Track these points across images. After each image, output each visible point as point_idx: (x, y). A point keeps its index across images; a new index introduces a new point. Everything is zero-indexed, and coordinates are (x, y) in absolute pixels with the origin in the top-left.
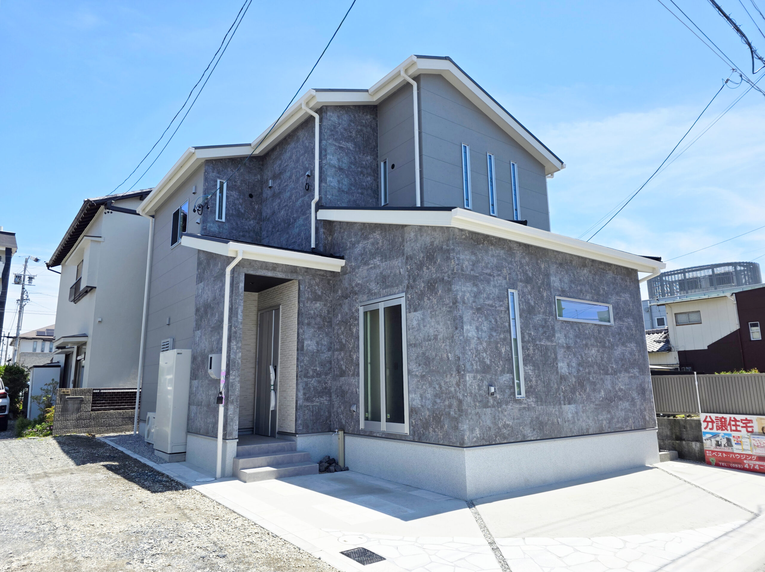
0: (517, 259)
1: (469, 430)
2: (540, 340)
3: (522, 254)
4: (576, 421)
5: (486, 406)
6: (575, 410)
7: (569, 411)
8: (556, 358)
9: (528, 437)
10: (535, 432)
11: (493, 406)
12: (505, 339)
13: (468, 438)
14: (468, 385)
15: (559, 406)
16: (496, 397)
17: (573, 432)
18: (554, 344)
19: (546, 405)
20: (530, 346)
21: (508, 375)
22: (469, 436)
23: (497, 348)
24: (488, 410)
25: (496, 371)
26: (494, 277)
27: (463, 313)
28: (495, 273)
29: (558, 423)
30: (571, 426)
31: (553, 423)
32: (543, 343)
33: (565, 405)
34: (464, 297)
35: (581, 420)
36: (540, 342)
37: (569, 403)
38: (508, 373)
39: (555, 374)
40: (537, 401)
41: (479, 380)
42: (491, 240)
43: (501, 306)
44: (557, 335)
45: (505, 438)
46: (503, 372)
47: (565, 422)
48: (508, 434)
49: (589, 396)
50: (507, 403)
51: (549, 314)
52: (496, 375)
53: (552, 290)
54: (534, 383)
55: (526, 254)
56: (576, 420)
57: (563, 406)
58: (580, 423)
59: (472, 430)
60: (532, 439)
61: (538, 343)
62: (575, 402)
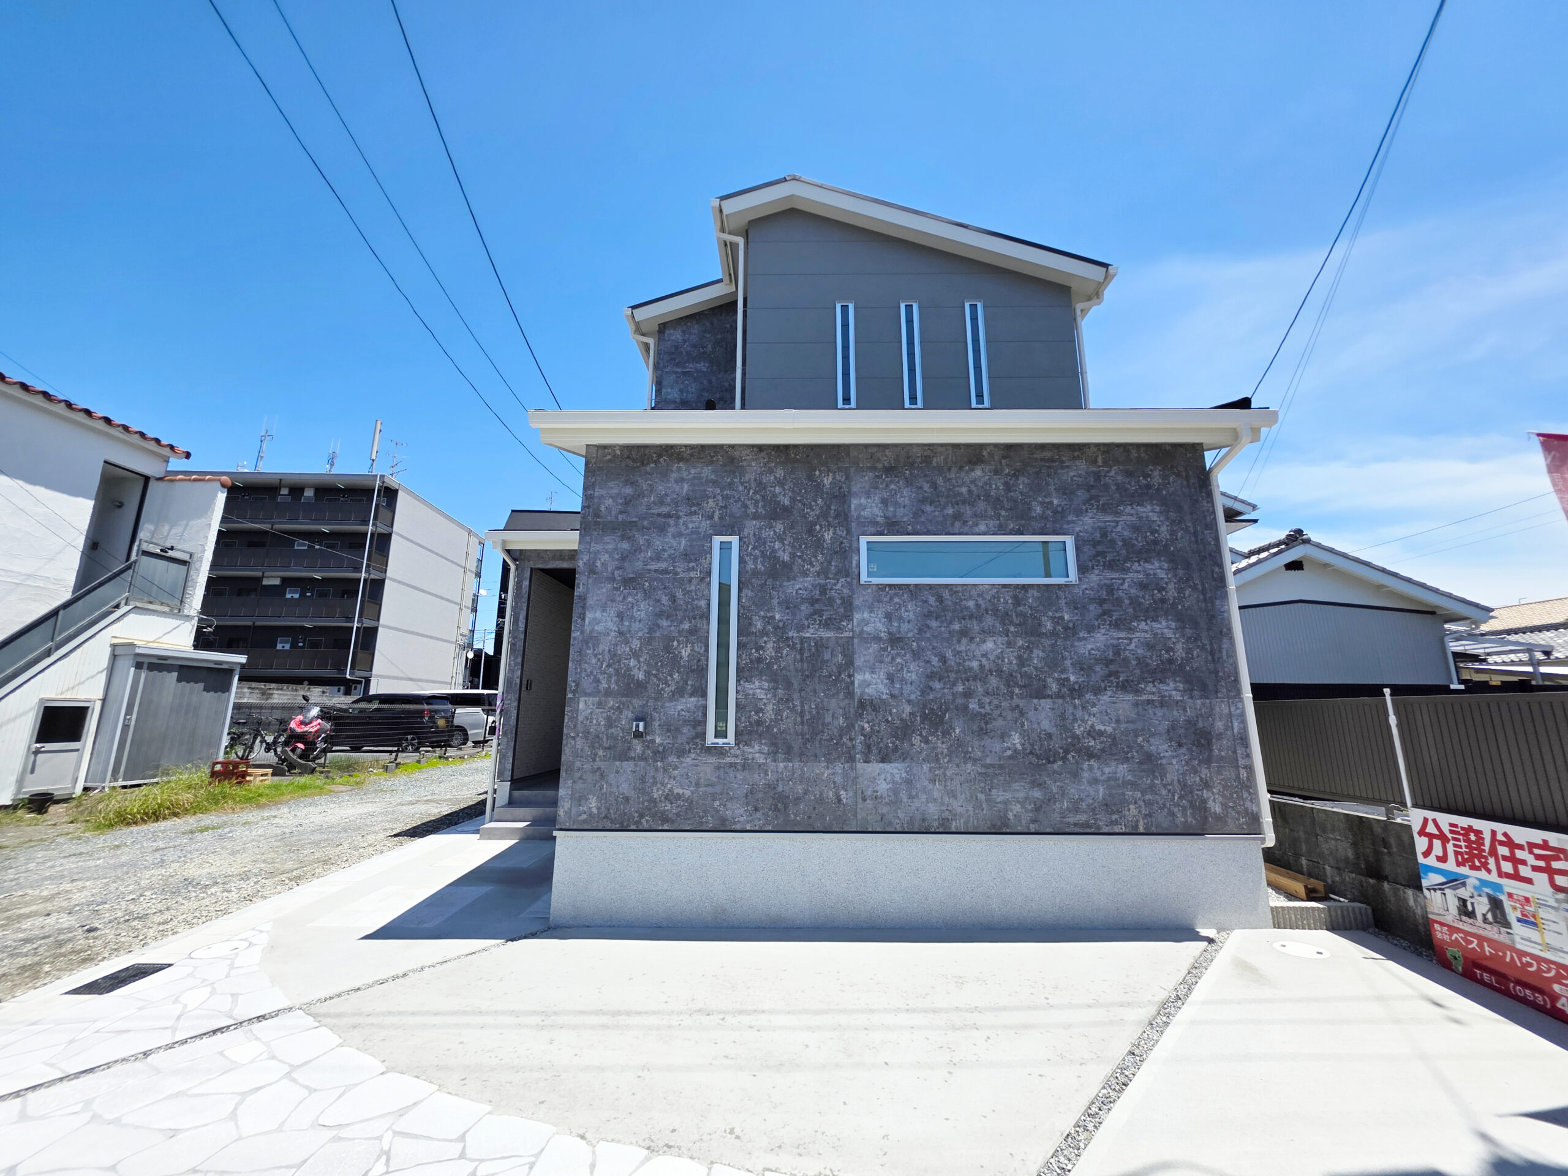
0: (750, 476)
1: (571, 799)
2: (800, 628)
3: (765, 467)
4: (905, 800)
5: (624, 756)
6: (904, 775)
7: (883, 776)
8: (850, 663)
9: (735, 823)
10: (758, 815)
11: (642, 758)
12: (693, 631)
13: (568, 813)
14: (580, 718)
15: (847, 765)
16: (653, 741)
17: (890, 823)
18: (846, 634)
19: (800, 761)
20: (765, 642)
21: (692, 699)
22: (570, 809)
23: (668, 649)
24: (628, 766)
25: (660, 693)
26: (679, 517)
27: (588, 591)
28: (683, 510)
29: (839, 801)
30: (885, 810)
31: (821, 800)
32: (808, 635)
33: (865, 762)
34: (594, 563)
35: (923, 797)
36: (798, 632)
37: (883, 761)
38: (692, 695)
39: (841, 696)
40: (776, 753)
41: (612, 708)
42: (679, 453)
43: (690, 570)
44: (857, 616)
45: (666, 820)
46: (680, 692)
47: (864, 800)
48: (678, 815)
49: (960, 744)
50: (682, 753)
51: (837, 573)
52: (656, 699)
53: (854, 525)
54: (769, 714)
55: (777, 463)
56: (904, 796)
57: (860, 766)
58: (917, 805)
59: (579, 799)
60: (748, 828)
61: (792, 634)
62: (905, 757)
